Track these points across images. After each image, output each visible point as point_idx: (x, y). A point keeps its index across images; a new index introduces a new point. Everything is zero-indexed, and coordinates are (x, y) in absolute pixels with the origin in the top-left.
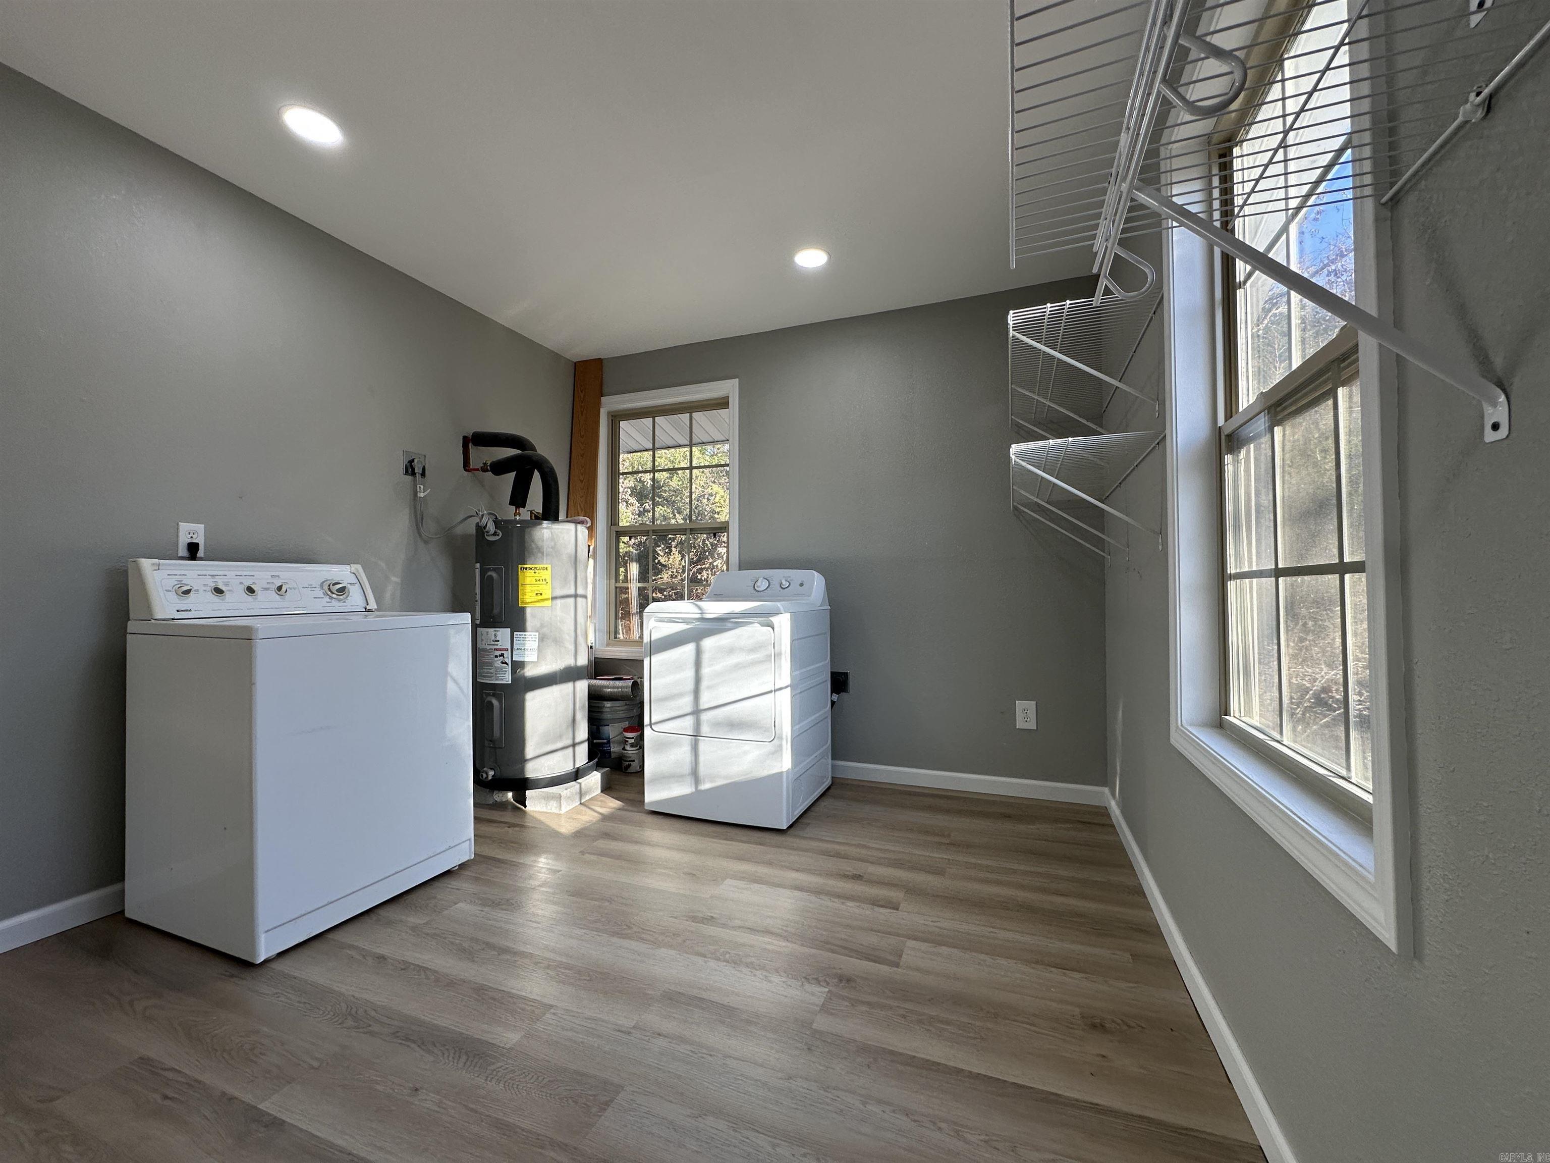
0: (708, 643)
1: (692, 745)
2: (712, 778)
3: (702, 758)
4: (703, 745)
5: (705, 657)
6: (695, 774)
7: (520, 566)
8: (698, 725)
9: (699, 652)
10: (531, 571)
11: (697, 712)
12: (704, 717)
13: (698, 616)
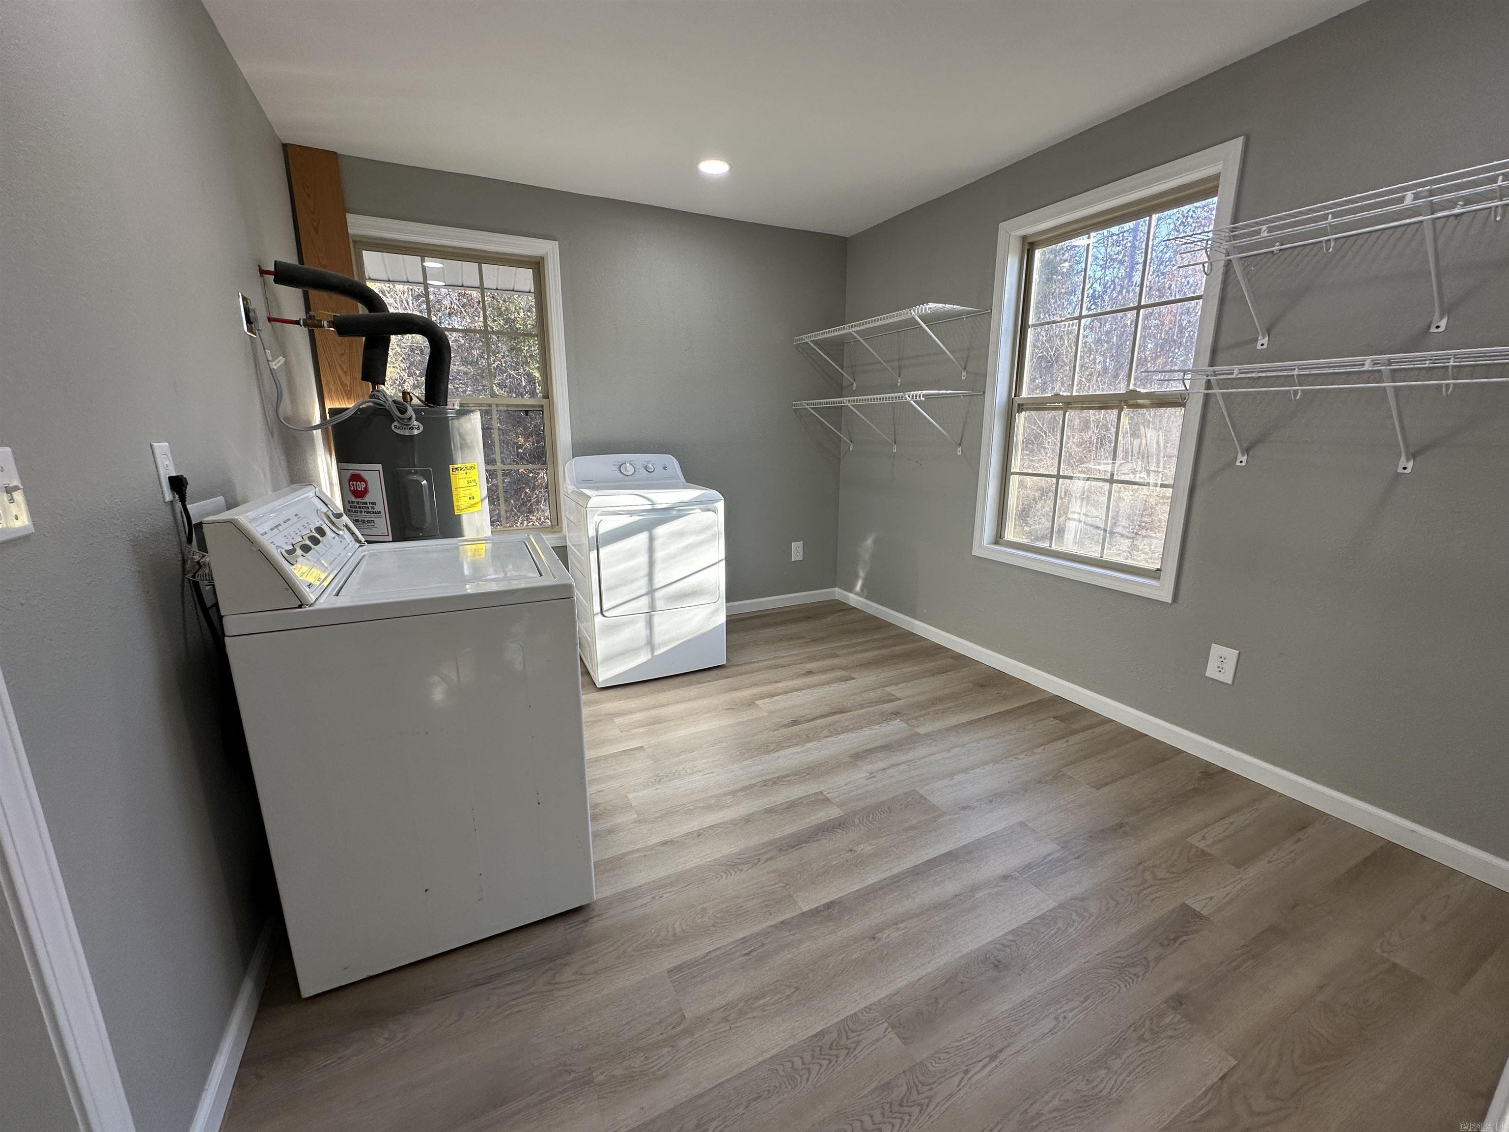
0: (661, 531)
1: (647, 621)
2: (665, 644)
3: (657, 630)
4: (657, 619)
5: (658, 543)
6: (650, 644)
7: (451, 467)
8: (653, 601)
9: (651, 539)
10: (462, 472)
11: (651, 592)
12: (658, 594)
13: (650, 507)
